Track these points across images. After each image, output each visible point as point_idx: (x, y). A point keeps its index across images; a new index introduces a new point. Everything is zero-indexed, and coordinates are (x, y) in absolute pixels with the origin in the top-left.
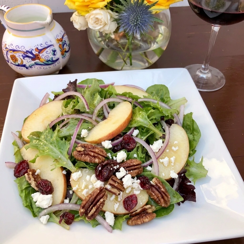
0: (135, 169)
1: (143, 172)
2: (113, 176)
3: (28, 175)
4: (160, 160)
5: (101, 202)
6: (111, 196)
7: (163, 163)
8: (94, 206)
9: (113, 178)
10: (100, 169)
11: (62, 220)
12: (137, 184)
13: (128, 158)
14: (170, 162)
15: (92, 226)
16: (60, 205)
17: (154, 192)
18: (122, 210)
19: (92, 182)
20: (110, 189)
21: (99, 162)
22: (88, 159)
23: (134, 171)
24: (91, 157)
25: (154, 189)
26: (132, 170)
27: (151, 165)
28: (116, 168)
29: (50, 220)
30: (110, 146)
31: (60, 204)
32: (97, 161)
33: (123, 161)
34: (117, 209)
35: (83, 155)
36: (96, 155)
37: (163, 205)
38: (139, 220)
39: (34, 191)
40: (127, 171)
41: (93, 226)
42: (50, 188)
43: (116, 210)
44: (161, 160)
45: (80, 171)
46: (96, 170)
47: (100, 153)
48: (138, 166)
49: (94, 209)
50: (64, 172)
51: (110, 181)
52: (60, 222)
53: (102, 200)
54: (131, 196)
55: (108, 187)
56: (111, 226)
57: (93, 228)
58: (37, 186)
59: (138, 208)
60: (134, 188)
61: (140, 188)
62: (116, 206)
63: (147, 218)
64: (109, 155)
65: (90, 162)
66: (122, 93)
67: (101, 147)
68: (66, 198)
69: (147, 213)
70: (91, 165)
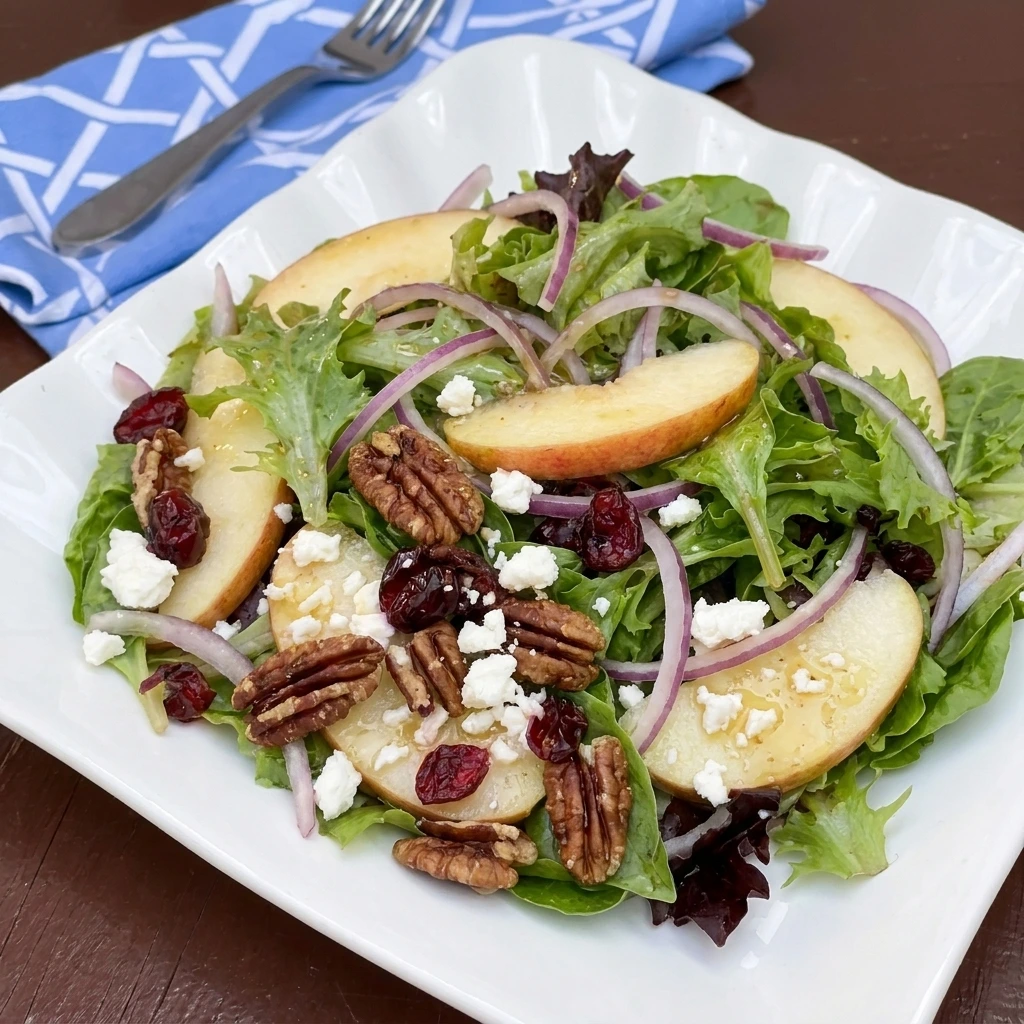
0: (556, 654)
1: (587, 690)
2: (447, 629)
3: (149, 448)
4: (703, 690)
5: (332, 695)
6: (395, 707)
7: (703, 707)
8: (297, 693)
9: (440, 632)
10: (407, 564)
11: (159, 680)
12: (521, 718)
13: (558, 593)
14: (737, 723)
15: (255, 776)
16: (186, 629)
17: (565, 787)
18: (402, 784)
19: (353, 606)
20: (400, 670)
21: (422, 536)
22: (387, 496)
23: (546, 659)
24: (404, 499)
25: (573, 777)
26: (540, 649)
27: (647, 687)
28: (473, 601)
29: (117, 664)
30: (520, 505)
31: (192, 624)
32: (417, 525)
33: (528, 595)
34: (386, 767)
35: (380, 473)
36: (427, 500)
37: (570, 863)
38: (435, 857)
39: (131, 523)
40: (516, 641)
41: (258, 777)
42: (186, 535)
43: (377, 767)
44: (704, 693)
45: (338, 537)
46: (392, 560)
47: (449, 499)
48: (576, 651)
49: (290, 706)
50: (284, 512)
51: (420, 640)
52: (147, 685)
53: (338, 689)
54: (471, 751)
55: (401, 657)
56: (318, 812)
57: (257, 784)
58: (148, 508)
59: (466, 816)
60: (505, 729)
61: (523, 739)
62: (391, 754)
63: (471, 868)
64: (493, 537)
65: (389, 513)
66: (788, 308)
67: (479, 488)
68: (230, 620)
69: (489, 854)
70: (389, 536)
